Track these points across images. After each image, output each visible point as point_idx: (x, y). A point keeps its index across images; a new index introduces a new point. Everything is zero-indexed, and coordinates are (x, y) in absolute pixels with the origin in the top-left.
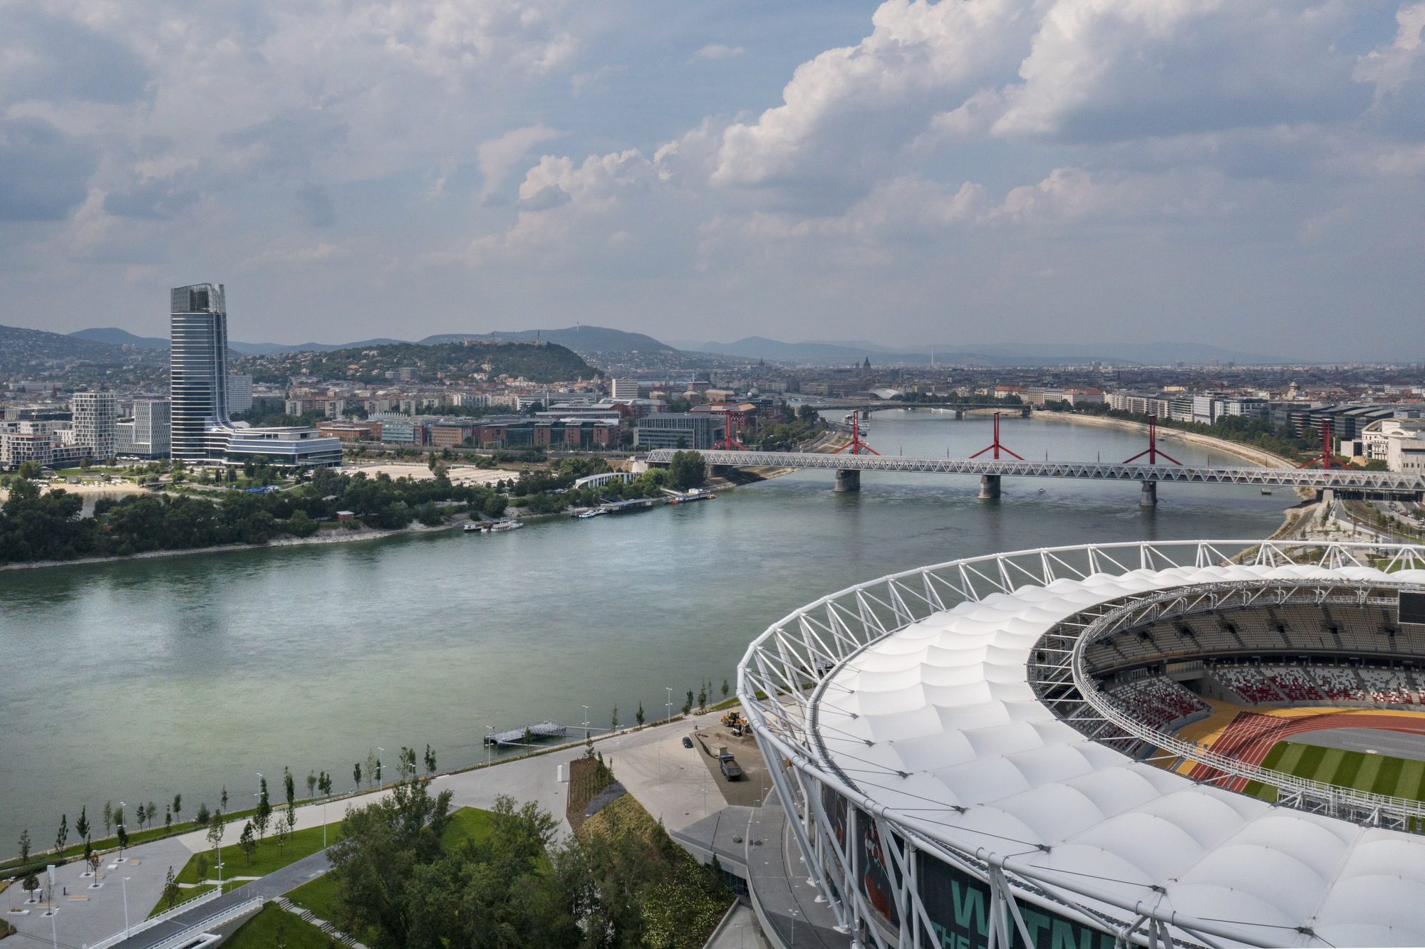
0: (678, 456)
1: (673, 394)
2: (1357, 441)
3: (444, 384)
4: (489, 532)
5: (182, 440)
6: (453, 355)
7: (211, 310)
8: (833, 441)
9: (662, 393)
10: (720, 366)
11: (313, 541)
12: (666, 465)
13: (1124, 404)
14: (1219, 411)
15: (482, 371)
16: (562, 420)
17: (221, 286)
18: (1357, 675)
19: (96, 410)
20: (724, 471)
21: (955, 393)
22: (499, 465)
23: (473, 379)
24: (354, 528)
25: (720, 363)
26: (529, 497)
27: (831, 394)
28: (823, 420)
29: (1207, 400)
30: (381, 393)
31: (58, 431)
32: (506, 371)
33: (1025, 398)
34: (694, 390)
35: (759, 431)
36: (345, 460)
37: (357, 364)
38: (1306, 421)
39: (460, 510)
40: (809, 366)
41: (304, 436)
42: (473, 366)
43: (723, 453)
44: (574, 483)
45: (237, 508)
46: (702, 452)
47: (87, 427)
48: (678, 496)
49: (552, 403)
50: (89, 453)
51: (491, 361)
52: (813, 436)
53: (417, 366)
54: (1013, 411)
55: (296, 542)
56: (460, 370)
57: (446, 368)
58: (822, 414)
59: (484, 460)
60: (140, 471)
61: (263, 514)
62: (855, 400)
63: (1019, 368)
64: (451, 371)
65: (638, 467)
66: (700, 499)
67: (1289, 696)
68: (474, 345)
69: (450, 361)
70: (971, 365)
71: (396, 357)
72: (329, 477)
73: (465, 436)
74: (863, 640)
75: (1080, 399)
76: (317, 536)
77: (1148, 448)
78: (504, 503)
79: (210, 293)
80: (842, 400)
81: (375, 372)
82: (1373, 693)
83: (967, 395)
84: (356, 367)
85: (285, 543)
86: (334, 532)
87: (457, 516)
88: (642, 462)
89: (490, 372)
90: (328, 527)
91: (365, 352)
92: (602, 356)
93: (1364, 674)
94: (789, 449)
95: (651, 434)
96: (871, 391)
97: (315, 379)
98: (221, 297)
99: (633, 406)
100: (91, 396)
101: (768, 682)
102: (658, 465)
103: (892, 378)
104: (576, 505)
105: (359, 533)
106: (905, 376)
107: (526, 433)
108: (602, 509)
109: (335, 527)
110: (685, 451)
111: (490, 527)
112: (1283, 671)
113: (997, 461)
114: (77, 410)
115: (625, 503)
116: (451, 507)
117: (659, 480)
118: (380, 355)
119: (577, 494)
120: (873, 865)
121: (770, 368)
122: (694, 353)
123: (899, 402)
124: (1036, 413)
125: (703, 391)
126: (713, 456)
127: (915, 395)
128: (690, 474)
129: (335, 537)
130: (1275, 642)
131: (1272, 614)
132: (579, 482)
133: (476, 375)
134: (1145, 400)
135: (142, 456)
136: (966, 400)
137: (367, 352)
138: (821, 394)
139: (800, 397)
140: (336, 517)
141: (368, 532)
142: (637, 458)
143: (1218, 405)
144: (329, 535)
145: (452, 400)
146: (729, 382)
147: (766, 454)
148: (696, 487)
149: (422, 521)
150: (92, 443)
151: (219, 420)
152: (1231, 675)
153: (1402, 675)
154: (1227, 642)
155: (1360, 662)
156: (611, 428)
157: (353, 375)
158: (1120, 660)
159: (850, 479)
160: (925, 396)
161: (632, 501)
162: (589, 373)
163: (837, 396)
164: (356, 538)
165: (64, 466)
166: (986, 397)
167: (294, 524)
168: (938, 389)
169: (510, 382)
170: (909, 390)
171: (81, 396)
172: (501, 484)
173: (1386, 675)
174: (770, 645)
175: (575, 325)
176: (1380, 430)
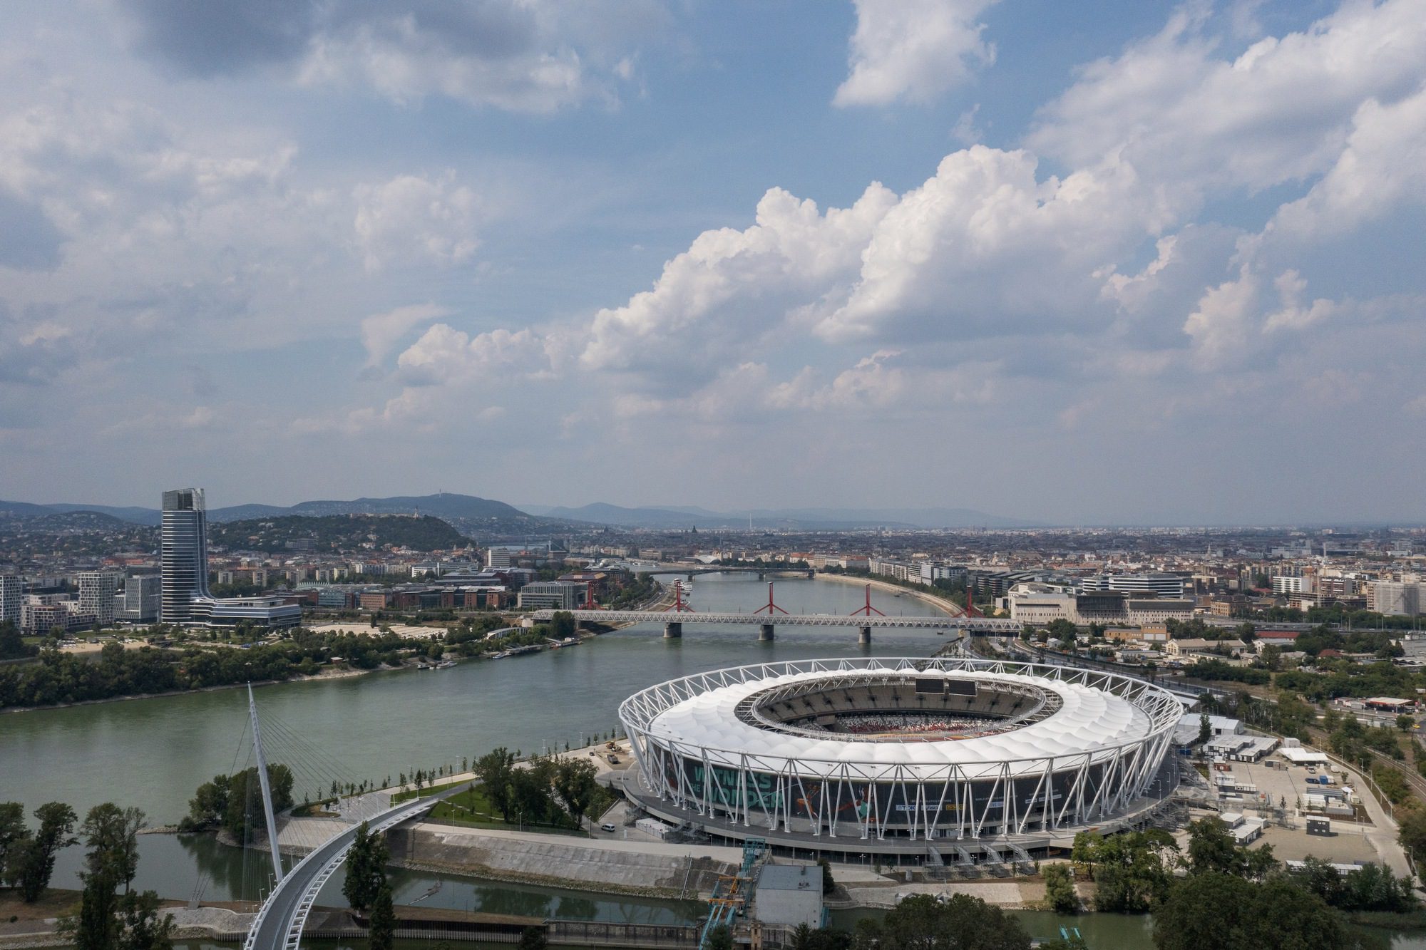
0: (557, 615)
1: (538, 561)
2: (1005, 598)
3: (340, 554)
4: (435, 669)
5: (170, 608)
6: (341, 526)
7: (195, 508)
8: (664, 600)
9: (529, 561)
10: (570, 531)
11: (318, 677)
12: (548, 621)
13: (879, 569)
14: (936, 576)
15: (370, 541)
16: (461, 588)
17: (202, 490)
18: (905, 719)
19: (99, 586)
20: (590, 625)
21: (760, 559)
22: (423, 623)
23: (364, 549)
24: (345, 669)
25: (570, 528)
26: (457, 645)
27: (664, 559)
28: (657, 583)
29: (929, 567)
30: (289, 562)
31: (62, 602)
32: (390, 541)
33: (811, 563)
34: (554, 559)
35: (610, 593)
36: (303, 621)
37: (256, 535)
38: (987, 582)
39: (412, 655)
40: (647, 530)
41: (272, 604)
42: (360, 536)
43: (587, 612)
44: (486, 636)
45: (267, 656)
46: (573, 612)
47: (92, 599)
48: (558, 643)
49: (444, 573)
50: (94, 619)
51: (375, 532)
52: (649, 597)
53: (311, 537)
54: (801, 573)
56: (349, 540)
57: (337, 538)
58: (656, 577)
59: (411, 619)
60: (144, 633)
61: (283, 661)
62: (682, 565)
63: (819, 533)
64: (341, 541)
65: (526, 623)
66: (573, 644)
67: (872, 730)
68: (359, 517)
69: (339, 532)
70: (782, 530)
71: (290, 528)
72: (307, 635)
73: (387, 600)
74: (671, 704)
75: (852, 564)
76: (320, 674)
77: (865, 605)
78: (442, 650)
79: (194, 495)
80: (673, 565)
81: (275, 542)
82: (909, 727)
83: (769, 560)
84: (257, 537)
86: (331, 671)
87: (410, 659)
88: (529, 619)
89: (375, 542)
90: (327, 668)
91: (261, 524)
92: (465, 521)
93: (908, 719)
94: (632, 608)
95: (531, 598)
96: (697, 557)
97: (220, 549)
98: (202, 499)
99: (510, 574)
100: (96, 575)
101: (637, 711)
102: (541, 621)
103: (713, 542)
104: (489, 650)
105: (349, 671)
106: (725, 543)
107: (435, 598)
108: (507, 653)
109: (332, 668)
110: (561, 611)
111: (435, 666)
112: (872, 719)
113: (771, 616)
114: (83, 586)
115: (522, 648)
116: (406, 653)
117: (544, 632)
118: (275, 527)
119: (489, 643)
120: (671, 772)
121: (613, 535)
122: (546, 518)
123: (717, 566)
124: (817, 575)
125: (562, 558)
126: (580, 614)
127: (729, 560)
128: (564, 627)
129: (332, 675)
130: (870, 706)
131: (870, 692)
132: (490, 634)
133: (364, 545)
134: (892, 566)
135: (133, 621)
136: (767, 564)
137: (263, 524)
138: (656, 559)
139: (639, 562)
140: (329, 662)
141: (354, 671)
142: (525, 617)
143: (936, 571)
144: (328, 673)
145: (354, 568)
146: (580, 548)
147: (617, 613)
148: (570, 636)
149: (388, 663)
150: (96, 612)
151: (201, 592)
152: (848, 722)
153: (924, 719)
154: (847, 707)
155: (907, 714)
156: (500, 593)
157: (256, 545)
158: (794, 715)
159: (675, 629)
160: (737, 561)
161: (527, 647)
162: (462, 543)
163: (669, 561)
164: (347, 675)
165: (77, 630)
166: (782, 562)
167: (304, 667)
168: (748, 555)
169: (395, 550)
170: (726, 556)
171: (87, 575)
172: (434, 637)
173: (917, 719)
174: (630, 703)
175: (438, 492)
176: (1017, 590)
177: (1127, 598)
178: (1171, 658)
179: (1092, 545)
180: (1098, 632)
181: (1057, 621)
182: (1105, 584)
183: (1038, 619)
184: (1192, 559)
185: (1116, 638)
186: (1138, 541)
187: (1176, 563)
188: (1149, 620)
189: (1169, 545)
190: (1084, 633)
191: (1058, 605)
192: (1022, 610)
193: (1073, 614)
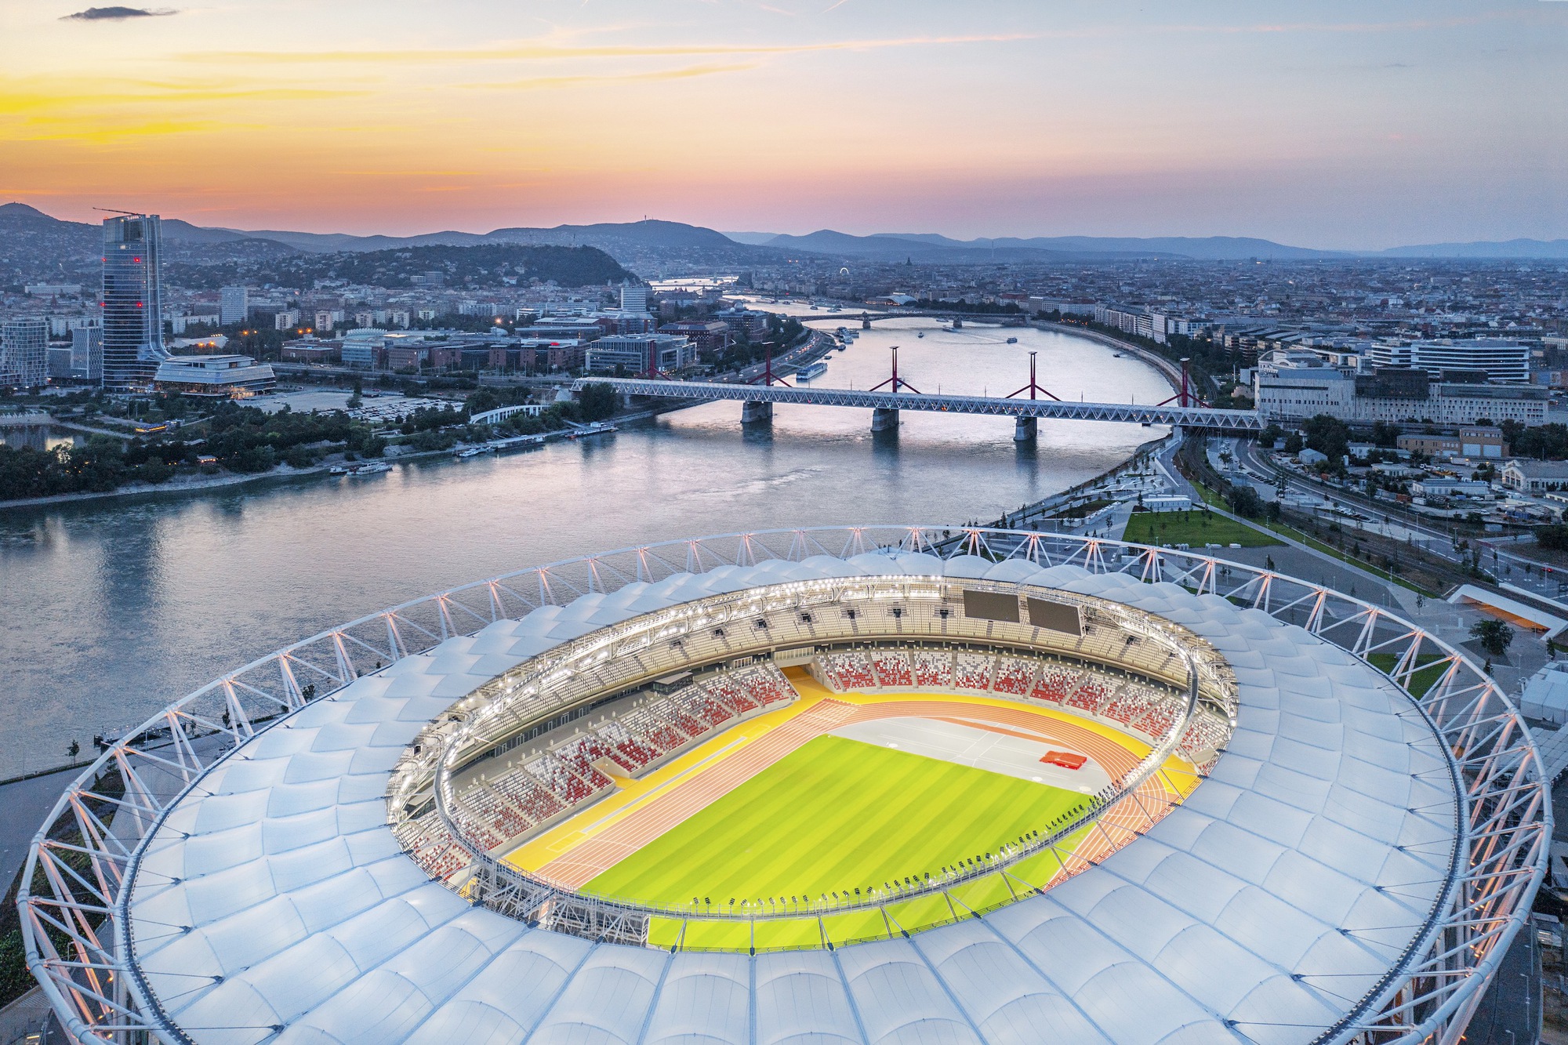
2: (1254, 369)
4: (354, 475)
5: (113, 368)
6: (489, 257)
11: (166, 488)
13: (1103, 316)
14: (1171, 331)
19: (25, 338)
20: (643, 401)
24: (213, 474)
29: (1164, 318)
33: (1024, 306)
36: (279, 387)
37: (387, 267)
38: (1236, 342)
39: (335, 450)
41: (232, 365)
44: (472, 418)
47: (15, 355)
48: (577, 430)
50: (17, 380)
53: (445, 270)
54: (1010, 319)
55: (148, 489)
57: (479, 271)
64: (479, 274)
65: (562, 394)
67: (883, 680)
71: (428, 260)
73: (420, 357)
76: (170, 482)
77: (1030, 383)
81: (402, 276)
84: (385, 270)
85: (134, 490)
86: (189, 478)
87: (329, 457)
88: (566, 391)
90: (184, 473)
91: (399, 254)
95: (602, 357)
96: (891, 296)
97: (337, 284)
100: (20, 325)
102: (577, 394)
108: (488, 447)
109: (191, 473)
111: (357, 469)
112: (890, 655)
114: (6, 337)
115: (515, 440)
117: (568, 412)
118: (412, 257)
124: (1029, 322)
127: (926, 300)
134: (1120, 314)
136: (970, 307)
140: (194, 463)
141: (227, 476)
143: (1171, 324)
144: (183, 482)
149: (290, 464)
150: (21, 370)
151: (152, 347)
152: (839, 661)
156: (566, 350)
157: (379, 279)
161: (523, 437)
162: (618, 278)
166: (989, 305)
168: (952, 295)
169: (536, 286)
171: (10, 324)
173: (979, 659)
176: (1272, 360)
177: (1437, 381)
178: (1510, 503)
179: (1401, 285)
180: (1385, 436)
181: (1319, 418)
182: (1405, 355)
183: (1289, 410)
184: (1539, 306)
185: (1416, 452)
186: (1465, 279)
187: (1517, 314)
188: (1473, 415)
189: (1506, 285)
190: (1361, 439)
191: (1326, 389)
192: (1269, 394)
193: (1351, 402)
